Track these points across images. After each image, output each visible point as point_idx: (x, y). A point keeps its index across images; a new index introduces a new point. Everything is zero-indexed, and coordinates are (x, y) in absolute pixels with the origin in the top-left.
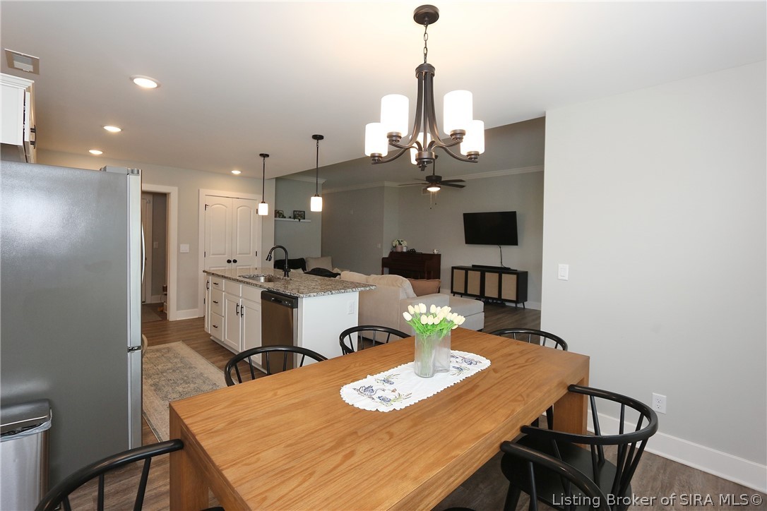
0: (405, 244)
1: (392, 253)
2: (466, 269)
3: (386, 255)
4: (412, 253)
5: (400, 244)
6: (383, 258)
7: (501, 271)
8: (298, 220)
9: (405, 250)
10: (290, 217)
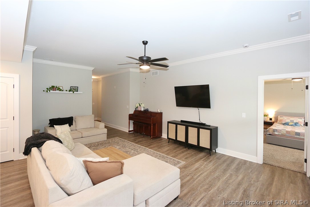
0: (142, 105)
1: (135, 111)
2: (176, 124)
3: (132, 112)
4: (146, 111)
5: (140, 106)
6: (130, 115)
7: (200, 126)
8: (72, 92)
9: (142, 110)
10: (67, 91)
